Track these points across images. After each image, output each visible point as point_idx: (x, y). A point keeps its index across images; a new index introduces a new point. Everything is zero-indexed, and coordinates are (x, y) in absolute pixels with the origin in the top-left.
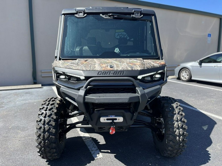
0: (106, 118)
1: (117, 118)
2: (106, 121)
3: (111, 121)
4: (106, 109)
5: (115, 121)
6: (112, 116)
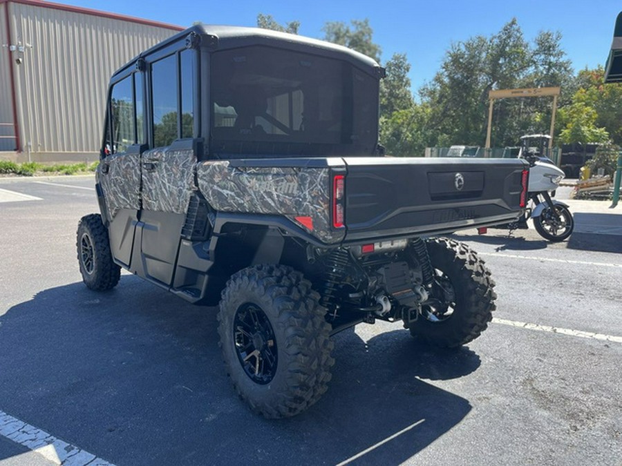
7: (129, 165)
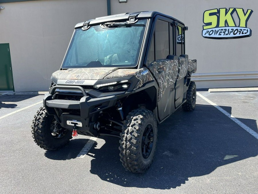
0: (71, 122)
1: (78, 123)
2: (71, 124)
3: (73, 125)
4: (70, 114)
5: (77, 125)
6: (75, 121)
7: (175, 64)
